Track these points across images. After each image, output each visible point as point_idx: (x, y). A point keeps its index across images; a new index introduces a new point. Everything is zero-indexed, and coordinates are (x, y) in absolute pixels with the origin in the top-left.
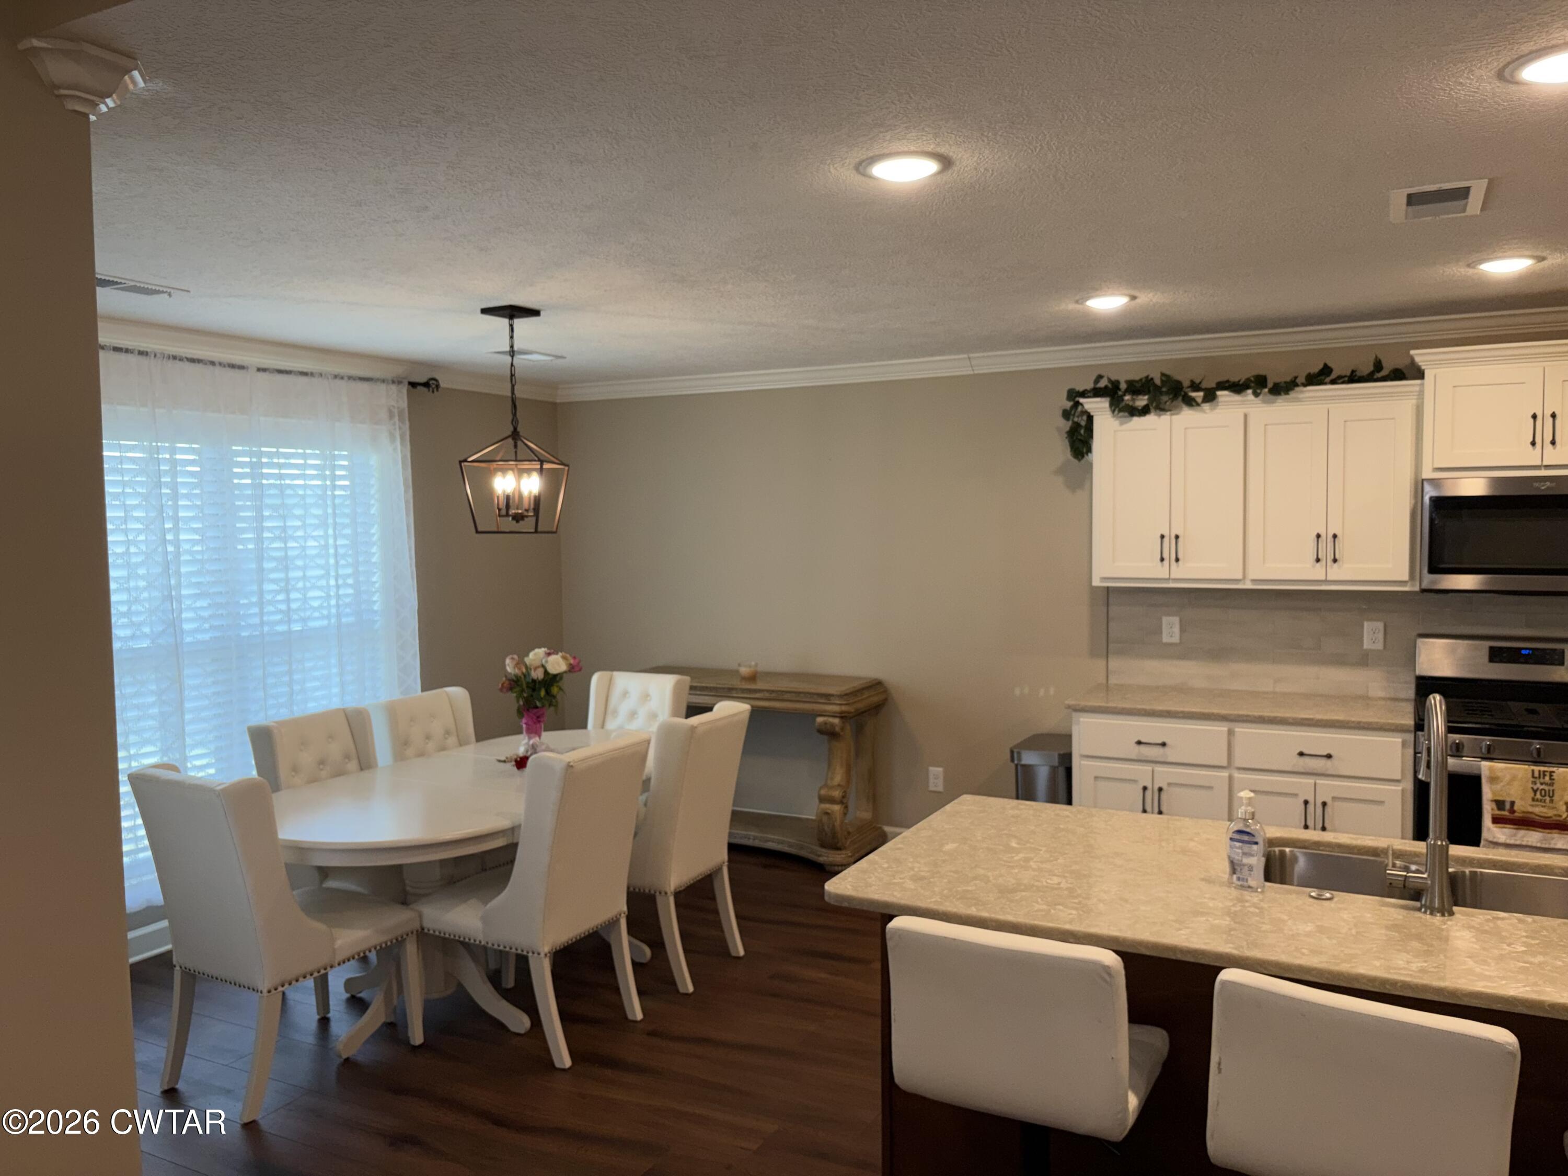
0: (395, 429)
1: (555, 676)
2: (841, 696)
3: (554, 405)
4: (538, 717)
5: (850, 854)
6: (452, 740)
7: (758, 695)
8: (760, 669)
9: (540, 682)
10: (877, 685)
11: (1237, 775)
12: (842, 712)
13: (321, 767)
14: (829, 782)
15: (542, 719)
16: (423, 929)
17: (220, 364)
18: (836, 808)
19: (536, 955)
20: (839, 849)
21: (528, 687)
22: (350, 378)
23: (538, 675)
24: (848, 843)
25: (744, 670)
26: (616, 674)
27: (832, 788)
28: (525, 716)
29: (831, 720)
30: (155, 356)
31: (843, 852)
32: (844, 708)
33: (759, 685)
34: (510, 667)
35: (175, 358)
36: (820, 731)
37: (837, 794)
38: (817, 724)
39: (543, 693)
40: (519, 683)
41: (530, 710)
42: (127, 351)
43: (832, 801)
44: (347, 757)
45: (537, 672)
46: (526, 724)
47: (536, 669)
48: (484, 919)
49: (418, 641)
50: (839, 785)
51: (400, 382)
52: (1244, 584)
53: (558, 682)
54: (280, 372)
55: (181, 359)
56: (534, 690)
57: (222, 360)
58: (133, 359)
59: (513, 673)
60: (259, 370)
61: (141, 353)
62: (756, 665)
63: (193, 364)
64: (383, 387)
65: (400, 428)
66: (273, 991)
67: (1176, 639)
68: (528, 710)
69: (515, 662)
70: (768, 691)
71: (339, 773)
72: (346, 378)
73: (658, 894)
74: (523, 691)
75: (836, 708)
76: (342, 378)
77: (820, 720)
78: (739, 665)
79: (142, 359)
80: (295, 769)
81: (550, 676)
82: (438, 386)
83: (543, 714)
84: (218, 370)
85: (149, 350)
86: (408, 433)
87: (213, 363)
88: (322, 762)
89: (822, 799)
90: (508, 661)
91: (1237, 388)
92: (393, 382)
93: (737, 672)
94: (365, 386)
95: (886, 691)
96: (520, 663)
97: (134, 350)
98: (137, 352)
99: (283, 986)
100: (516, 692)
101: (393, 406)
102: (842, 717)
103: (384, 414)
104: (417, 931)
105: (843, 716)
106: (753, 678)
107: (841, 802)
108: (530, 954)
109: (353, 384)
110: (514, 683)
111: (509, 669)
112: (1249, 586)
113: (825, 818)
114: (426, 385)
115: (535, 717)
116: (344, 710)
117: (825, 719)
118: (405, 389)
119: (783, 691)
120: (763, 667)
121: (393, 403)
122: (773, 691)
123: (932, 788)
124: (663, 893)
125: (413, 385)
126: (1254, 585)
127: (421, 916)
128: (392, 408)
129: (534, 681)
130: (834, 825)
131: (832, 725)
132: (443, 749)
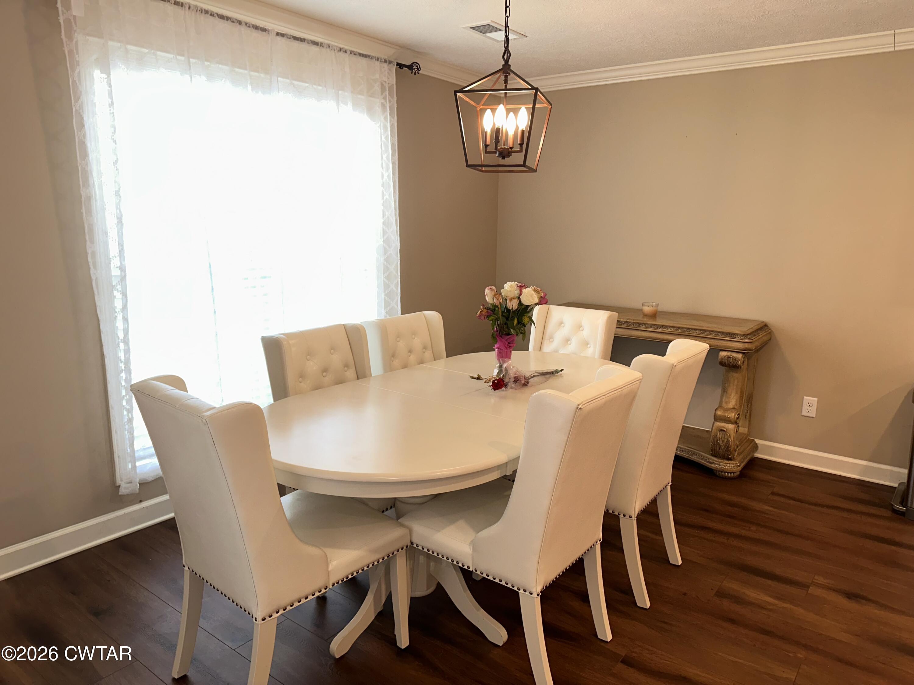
0: (386, 102)
1: (527, 307)
2: (745, 336)
4: (509, 343)
6: (428, 354)
7: (664, 330)
8: (660, 309)
9: (514, 312)
10: (764, 327)
13: (324, 374)
14: (724, 405)
15: (511, 345)
16: (412, 544)
17: (246, 24)
18: (731, 427)
19: (527, 593)
20: (730, 459)
21: (503, 316)
23: (513, 305)
24: (736, 454)
25: (647, 309)
26: (553, 307)
27: (727, 410)
28: (498, 341)
29: (734, 355)
30: (189, 7)
31: (733, 462)
32: (746, 346)
33: (659, 322)
34: (489, 296)
35: (206, 12)
36: (722, 364)
37: (732, 415)
38: (720, 358)
39: (516, 322)
40: (495, 312)
41: (503, 336)
43: (727, 420)
44: (346, 366)
45: (512, 302)
46: (498, 348)
47: (511, 299)
48: (474, 545)
49: (399, 274)
50: (734, 408)
51: (390, 62)
53: (529, 312)
55: (212, 15)
56: (507, 318)
57: (247, 21)
58: (170, 8)
59: (491, 302)
60: (278, 34)
61: (177, 3)
62: (657, 305)
63: (222, 20)
64: (378, 63)
65: (390, 101)
66: (268, 619)
68: (501, 336)
69: (493, 293)
70: (674, 327)
71: (340, 381)
73: (621, 516)
74: (497, 319)
75: (740, 346)
76: (346, 51)
77: (723, 354)
78: (643, 305)
79: (178, 9)
80: (302, 376)
81: (523, 307)
82: (419, 69)
83: (513, 340)
86: (395, 106)
87: (239, 22)
88: (325, 370)
89: (717, 418)
90: (487, 291)
92: (385, 61)
93: (642, 310)
94: (364, 61)
95: (770, 332)
96: (498, 293)
98: (173, 2)
99: (277, 612)
100: (492, 320)
101: (385, 82)
102: (743, 353)
103: (377, 88)
104: (407, 547)
105: (745, 352)
106: (654, 315)
107: (736, 423)
108: (521, 591)
109: (355, 58)
110: (492, 310)
111: (488, 299)
113: (720, 435)
114: (410, 67)
115: (507, 343)
116: (344, 326)
117: (729, 353)
118: (394, 68)
119: (688, 329)
120: (665, 307)
121: (385, 79)
122: (679, 328)
123: (804, 413)
124: (627, 517)
125: (400, 66)
127: (411, 531)
128: (384, 83)
129: (509, 310)
130: (728, 441)
131: (735, 359)
132: (421, 362)
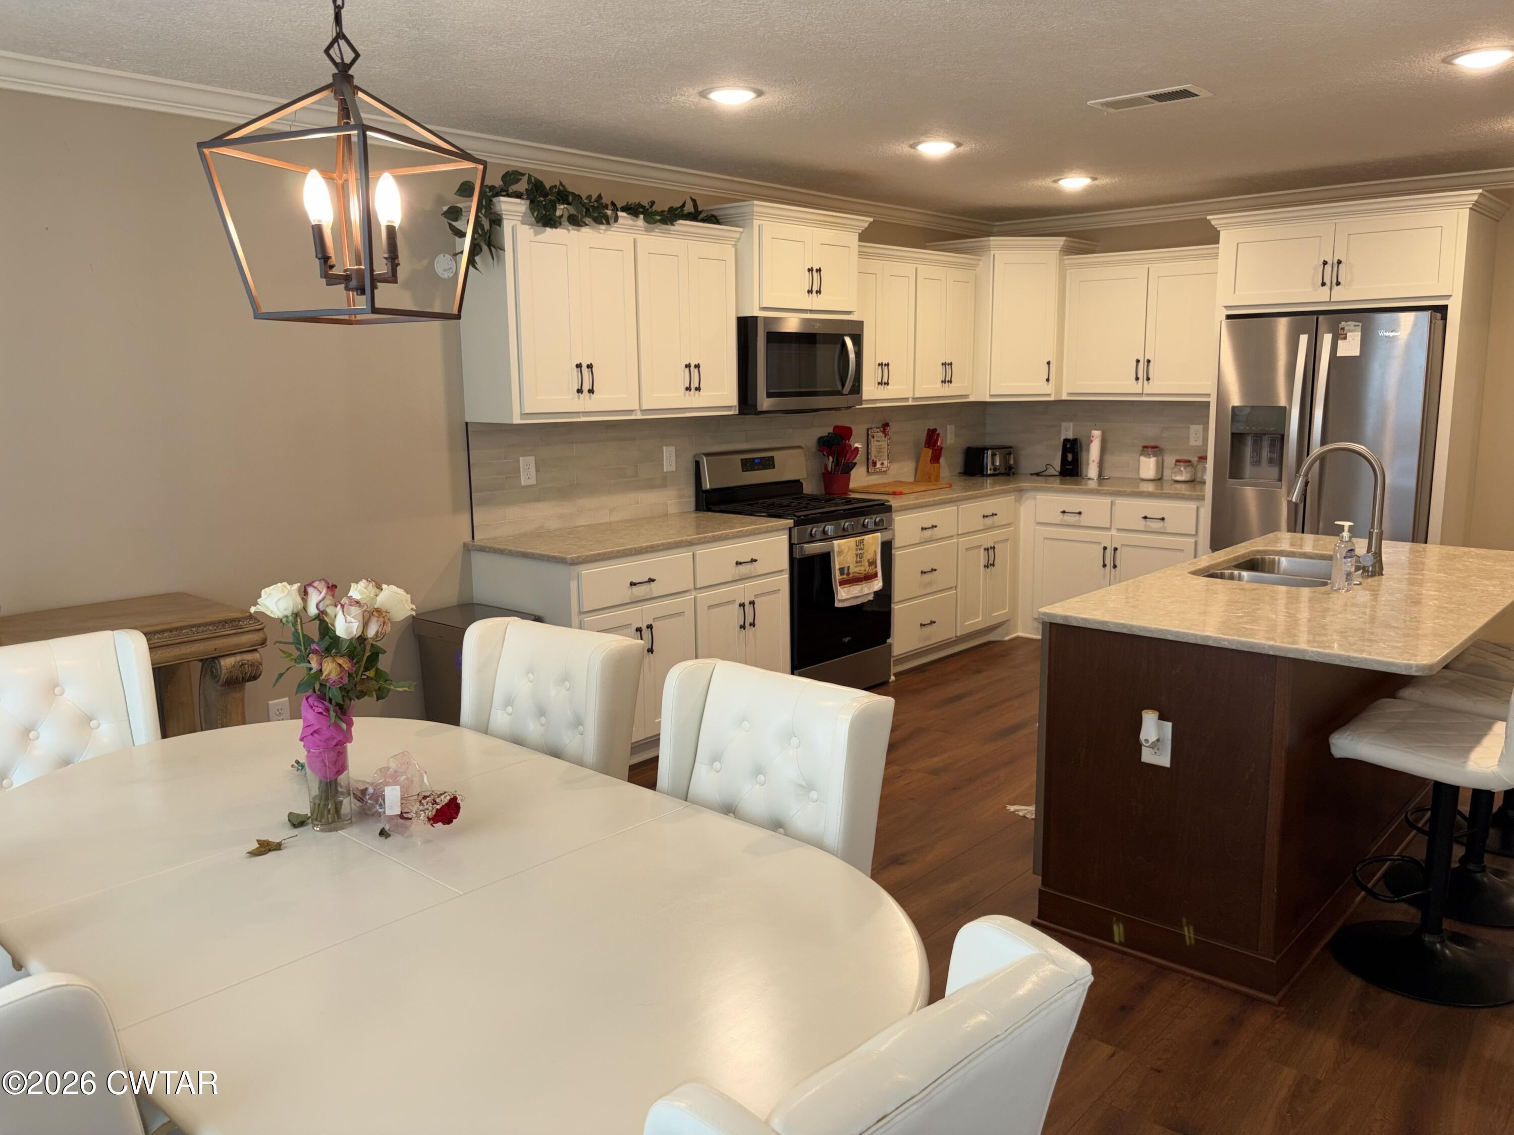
11: (700, 595)
29: (249, 657)
38: (225, 672)
52: (636, 415)
67: (533, 481)
75: (255, 637)
77: (227, 663)
117: (238, 658)
131: (252, 664)
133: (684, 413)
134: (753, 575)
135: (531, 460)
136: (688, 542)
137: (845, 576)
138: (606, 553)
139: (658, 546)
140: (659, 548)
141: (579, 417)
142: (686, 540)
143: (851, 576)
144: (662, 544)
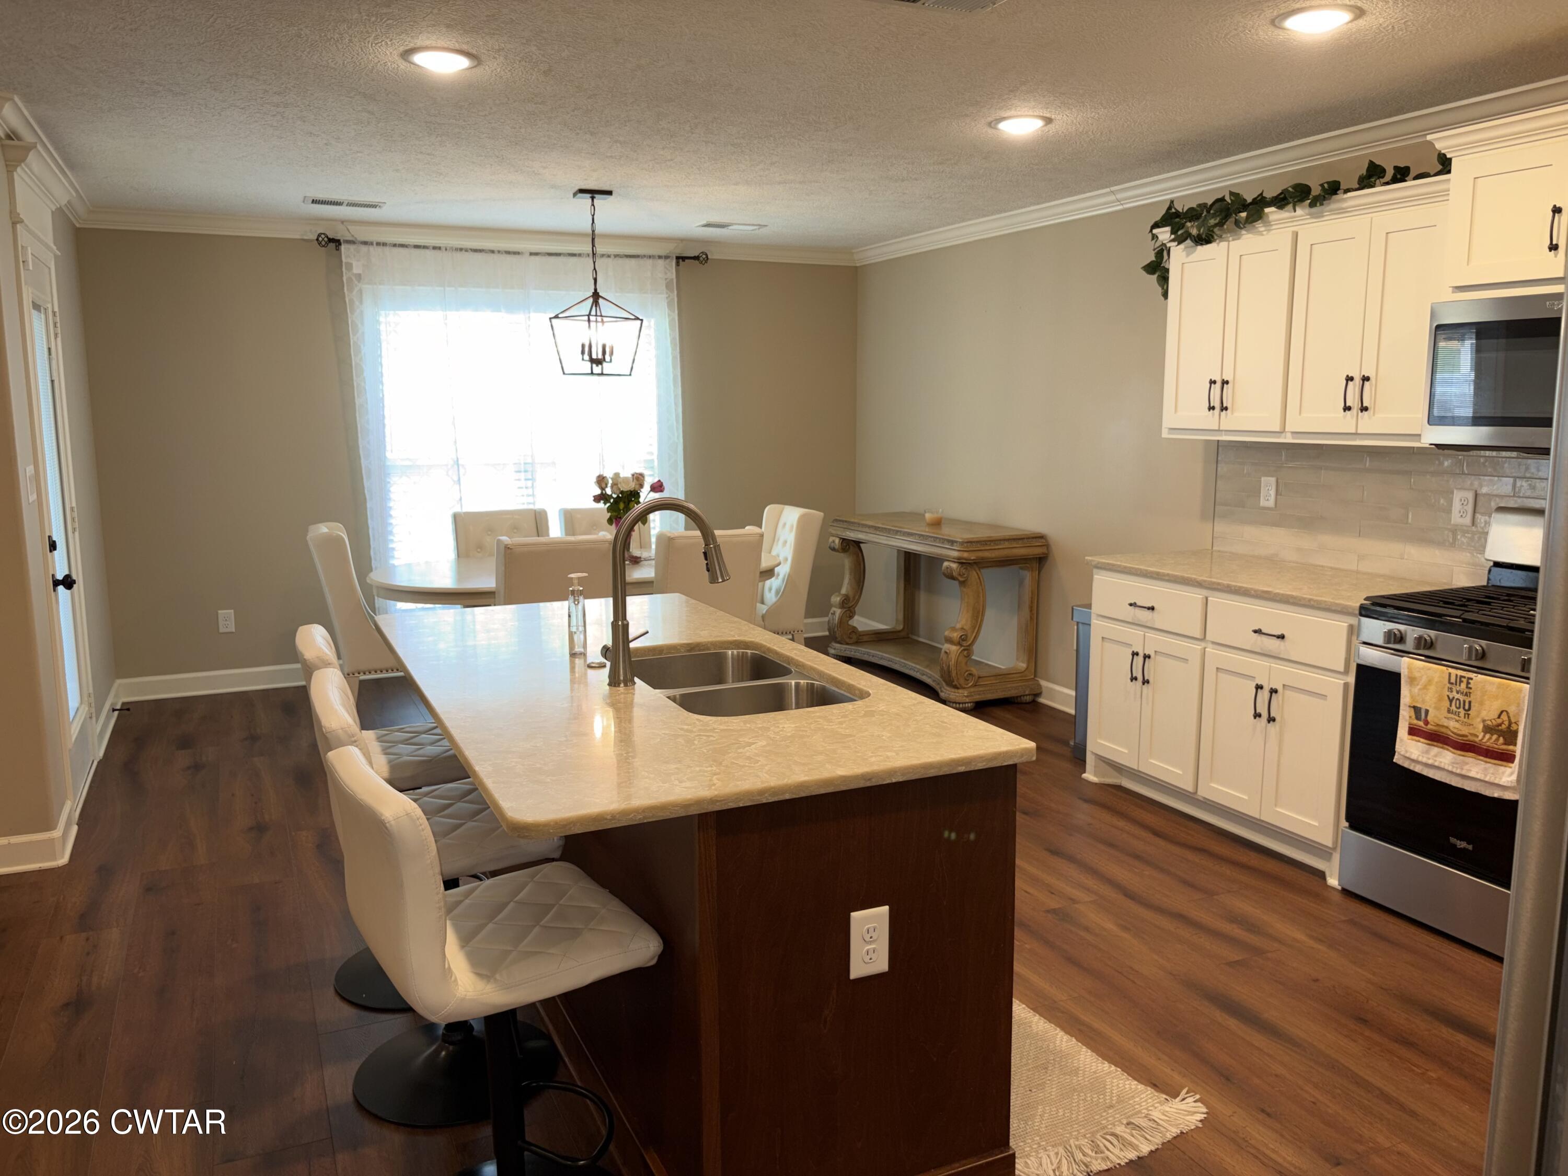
2: (962, 543)
3: (856, 267)
5: (965, 694)
10: (1038, 538)
11: (1210, 650)
12: (959, 558)
14: (956, 624)
17: (499, 252)
18: (956, 648)
20: (955, 687)
22: (616, 256)
25: (930, 516)
26: (787, 507)
27: (955, 630)
29: (952, 565)
30: (446, 249)
31: (960, 691)
32: (971, 554)
35: (461, 250)
36: (946, 575)
37: (956, 635)
42: (425, 247)
43: (953, 641)
50: (962, 628)
51: (667, 257)
52: (1285, 438)
54: (550, 254)
55: (466, 250)
57: (500, 249)
58: (429, 253)
60: (531, 254)
61: (434, 248)
63: (476, 253)
64: (650, 262)
66: (351, 675)
67: (1271, 503)
72: (612, 257)
76: (609, 256)
77: (945, 564)
78: (927, 511)
79: (437, 252)
82: (708, 259)
84: (496, 256)
85: (441, 245)
87: (493, 252)
89: (946, 640)
91: (1281, 201)
92: (662, 257)
94: (633, 261)
95: (1047, 546)
97: (429, 246)
98: (431, 248)
99: (359, 673)
101: (661, 278)
102: (960, 563)
105: (967, 562)
107: (960, 644)
109: (620, 261)
112: (1289, 439)
113: (945, 657)
114: (695, 258)
117: (948, 563)
118: (672, 262)
121: (661, 275)
125: (682, 259)
126: (1293, 438)
131: (952, 570)
133: (1355, 440)
134: (1281, 656)
135: (1272, 480)
136: (1197, 582)
137: (1421, 723)
138: (1114, 565)
139: (1164, 575)
140: (1164, 578)
141: (1221, 435)
142: (1195, 579)
143: (1429, 727)
144: (1168, 575)
